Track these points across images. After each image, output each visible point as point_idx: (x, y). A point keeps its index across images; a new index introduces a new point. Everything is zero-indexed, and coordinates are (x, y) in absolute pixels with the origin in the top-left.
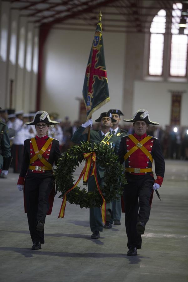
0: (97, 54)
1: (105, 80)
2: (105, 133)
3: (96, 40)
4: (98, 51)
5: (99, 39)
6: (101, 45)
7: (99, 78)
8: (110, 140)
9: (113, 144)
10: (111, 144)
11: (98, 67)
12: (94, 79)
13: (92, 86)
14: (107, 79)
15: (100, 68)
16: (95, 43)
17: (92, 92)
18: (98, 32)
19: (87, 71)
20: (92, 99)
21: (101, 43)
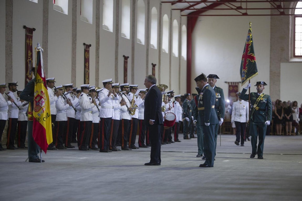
0: (249, 46)
1: (255, 62)
2: (260, 94)
3: (248, 38)
4: (250, 44)
5: (250, 37)
6: (252, 41)
7: (251, 60)
8: (263, 97)
9: (265, 99)
10: (264, 99)
11: (250, 54)
12: (247, 61)
13: (246, 65)
14: (256, 61)
15: (252, 54)
16: (248, 40)
17: (246, 69)
18: (250, 33)
19: (243, 57)
20: (246, 73)
21: (252, 40)
